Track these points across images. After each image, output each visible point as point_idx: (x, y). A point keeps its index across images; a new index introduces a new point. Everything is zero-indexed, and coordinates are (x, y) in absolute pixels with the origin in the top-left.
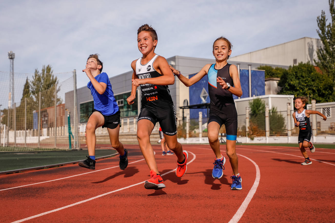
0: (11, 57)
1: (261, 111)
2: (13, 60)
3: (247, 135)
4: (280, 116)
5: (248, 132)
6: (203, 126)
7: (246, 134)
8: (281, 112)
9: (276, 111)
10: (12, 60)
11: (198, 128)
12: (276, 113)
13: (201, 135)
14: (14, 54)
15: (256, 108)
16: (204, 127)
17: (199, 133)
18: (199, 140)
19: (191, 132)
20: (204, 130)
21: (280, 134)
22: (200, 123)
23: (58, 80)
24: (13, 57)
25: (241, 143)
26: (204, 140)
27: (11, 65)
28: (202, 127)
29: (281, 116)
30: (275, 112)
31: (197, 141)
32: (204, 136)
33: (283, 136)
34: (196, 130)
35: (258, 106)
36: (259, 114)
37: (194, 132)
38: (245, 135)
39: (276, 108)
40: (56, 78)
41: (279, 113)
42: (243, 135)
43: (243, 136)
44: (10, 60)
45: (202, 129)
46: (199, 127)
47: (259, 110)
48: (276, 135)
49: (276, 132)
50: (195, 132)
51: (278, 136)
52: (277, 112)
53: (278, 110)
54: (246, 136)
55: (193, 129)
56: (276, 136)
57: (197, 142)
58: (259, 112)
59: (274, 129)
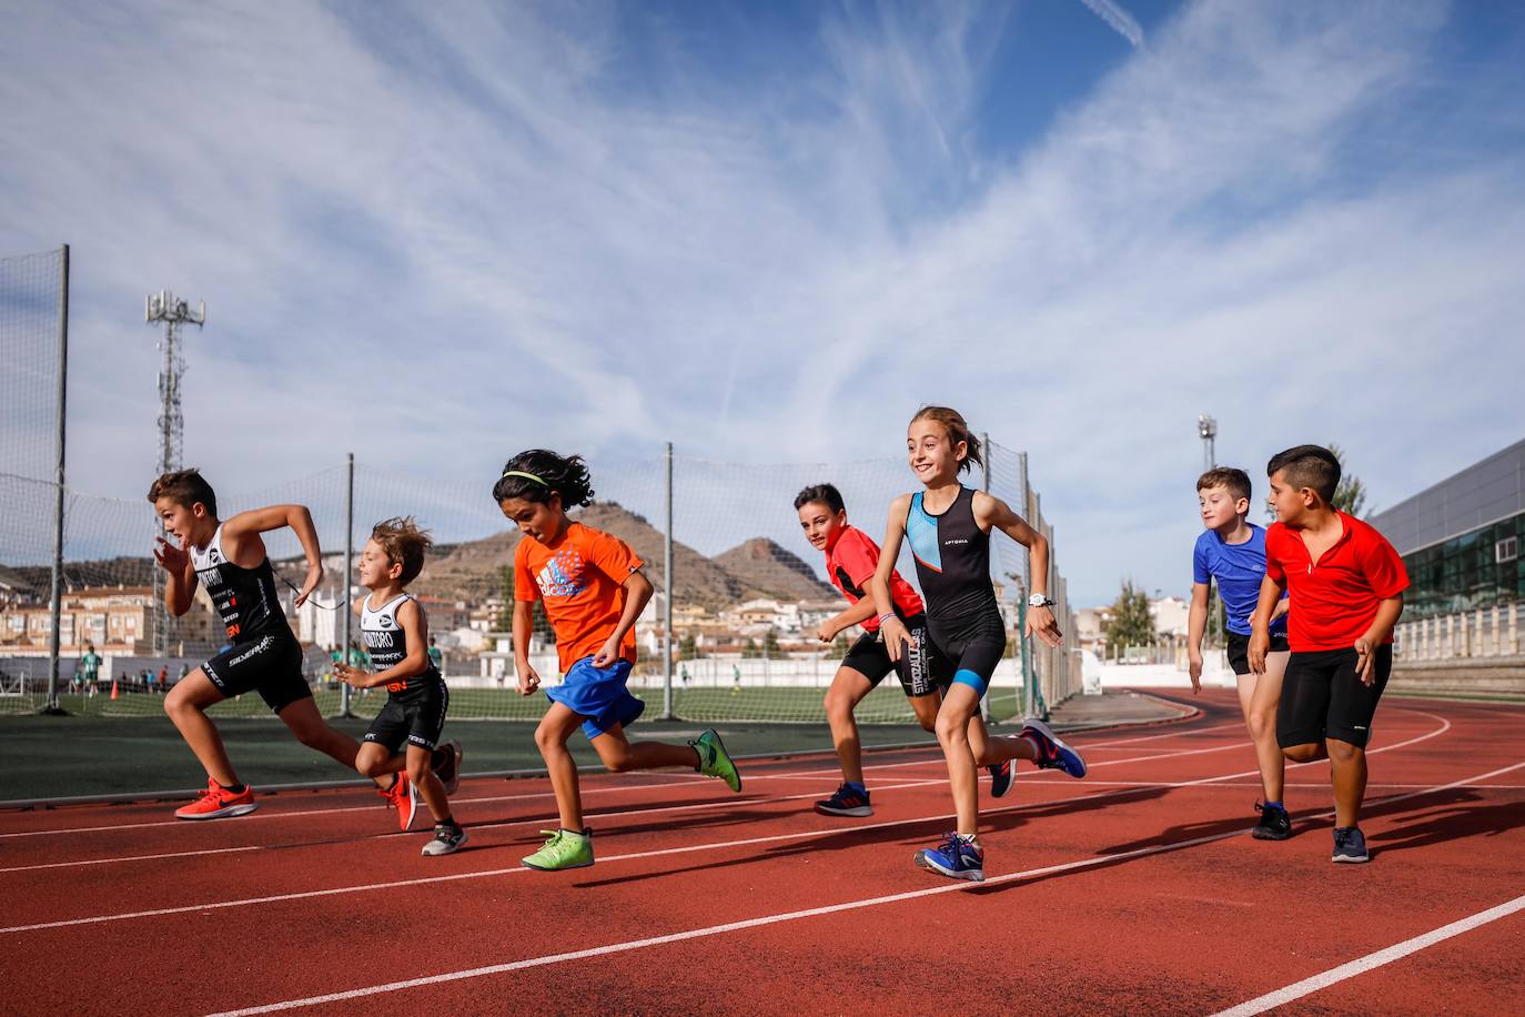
0: (1205, 433)
2: (1213, 440)
10: (1209, 441)
14: (1214, 421)
23: (1364, 490)
24: (1211, 432)
27: (1206, 455)
40: (1356, 484)
44: (1204, 440)
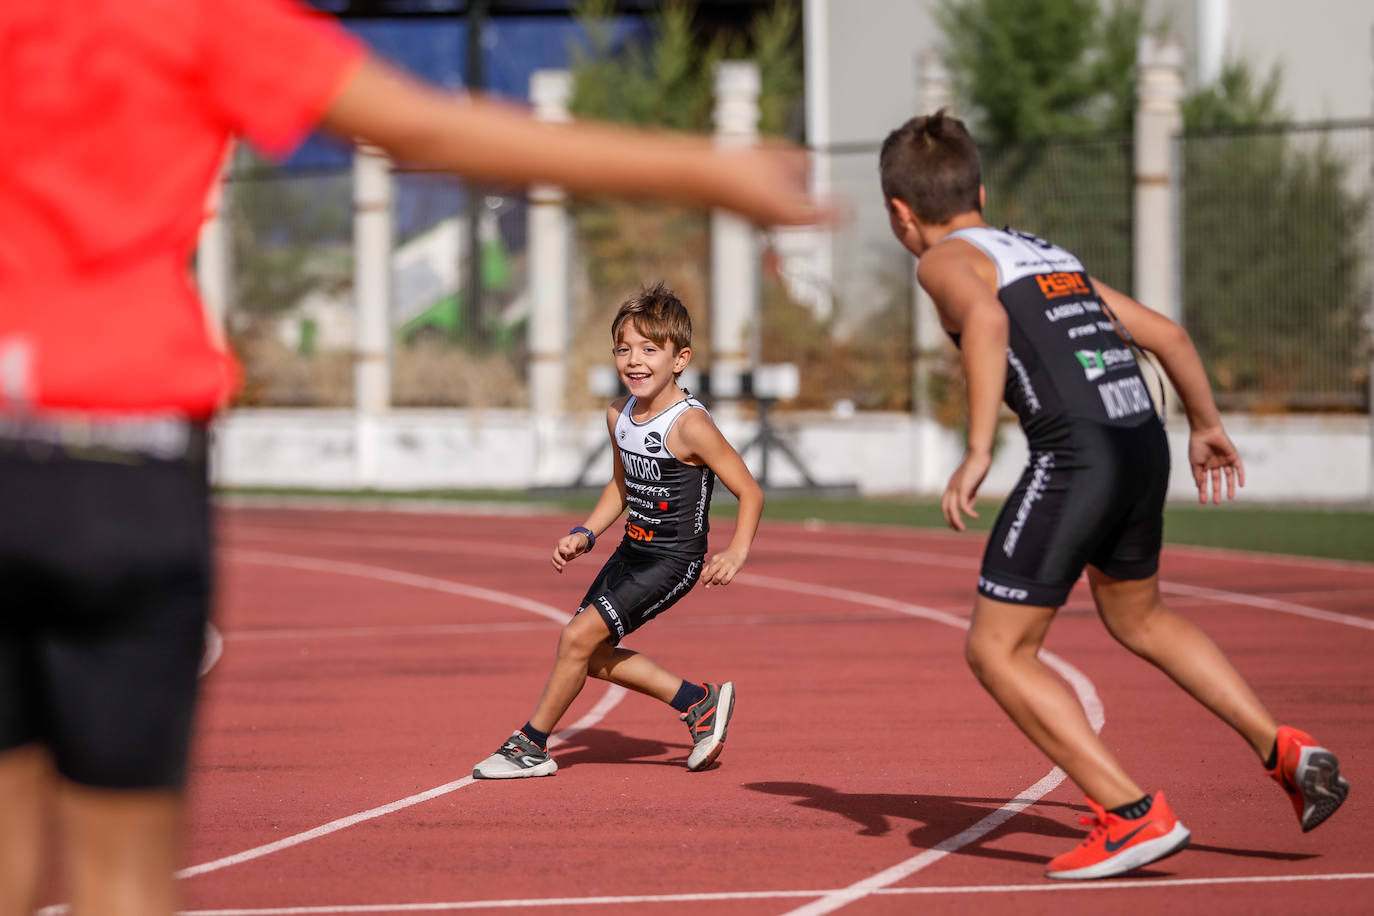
1: (1101, 108)
3: (923, 399)
4: (1313, 173)
5: (935, 354)
6: (410, 255)
7: (910, 381)
8: (1326, 127)
9: (1268, 119)
11: (344, 285)
12: (1265, 141)
13: (373, 381)
15: (1025, 69)
16: (424, 275)
17: (352, 358)
18: (350, 449)
19: (252, 334)
20: (413, 309)
21: (1288, 397)
22: (373, 230)
25: (852, 487)
26: (408, 443)
28: (393, 280)
29: (1330, 172)
30: (1250, 129)
31: (328, 450)
32: (410, 392)
33: (1316, 421)
34: (321, 310)
35: (1047, 43)
36: (1078, 143)
37: (288, 332)
38: (900, 397)
39: (1276, 74)
41: (1300, 144)
42: (875, 397)
43: (885, 406)
45: (393, 302)
46: (351, 264)
47: (1058, 87)
48: (1251, 398)
49: (1248, 367)
50: (309, 328)
51: (1271, 420)
52: (1281, 129)
53: (1298, 102)
54: (909, 407)
55: (291, 298)
56: (1247, 410)
57: (330, 474)
58: (1065, 122)
59: (1225, 337)
